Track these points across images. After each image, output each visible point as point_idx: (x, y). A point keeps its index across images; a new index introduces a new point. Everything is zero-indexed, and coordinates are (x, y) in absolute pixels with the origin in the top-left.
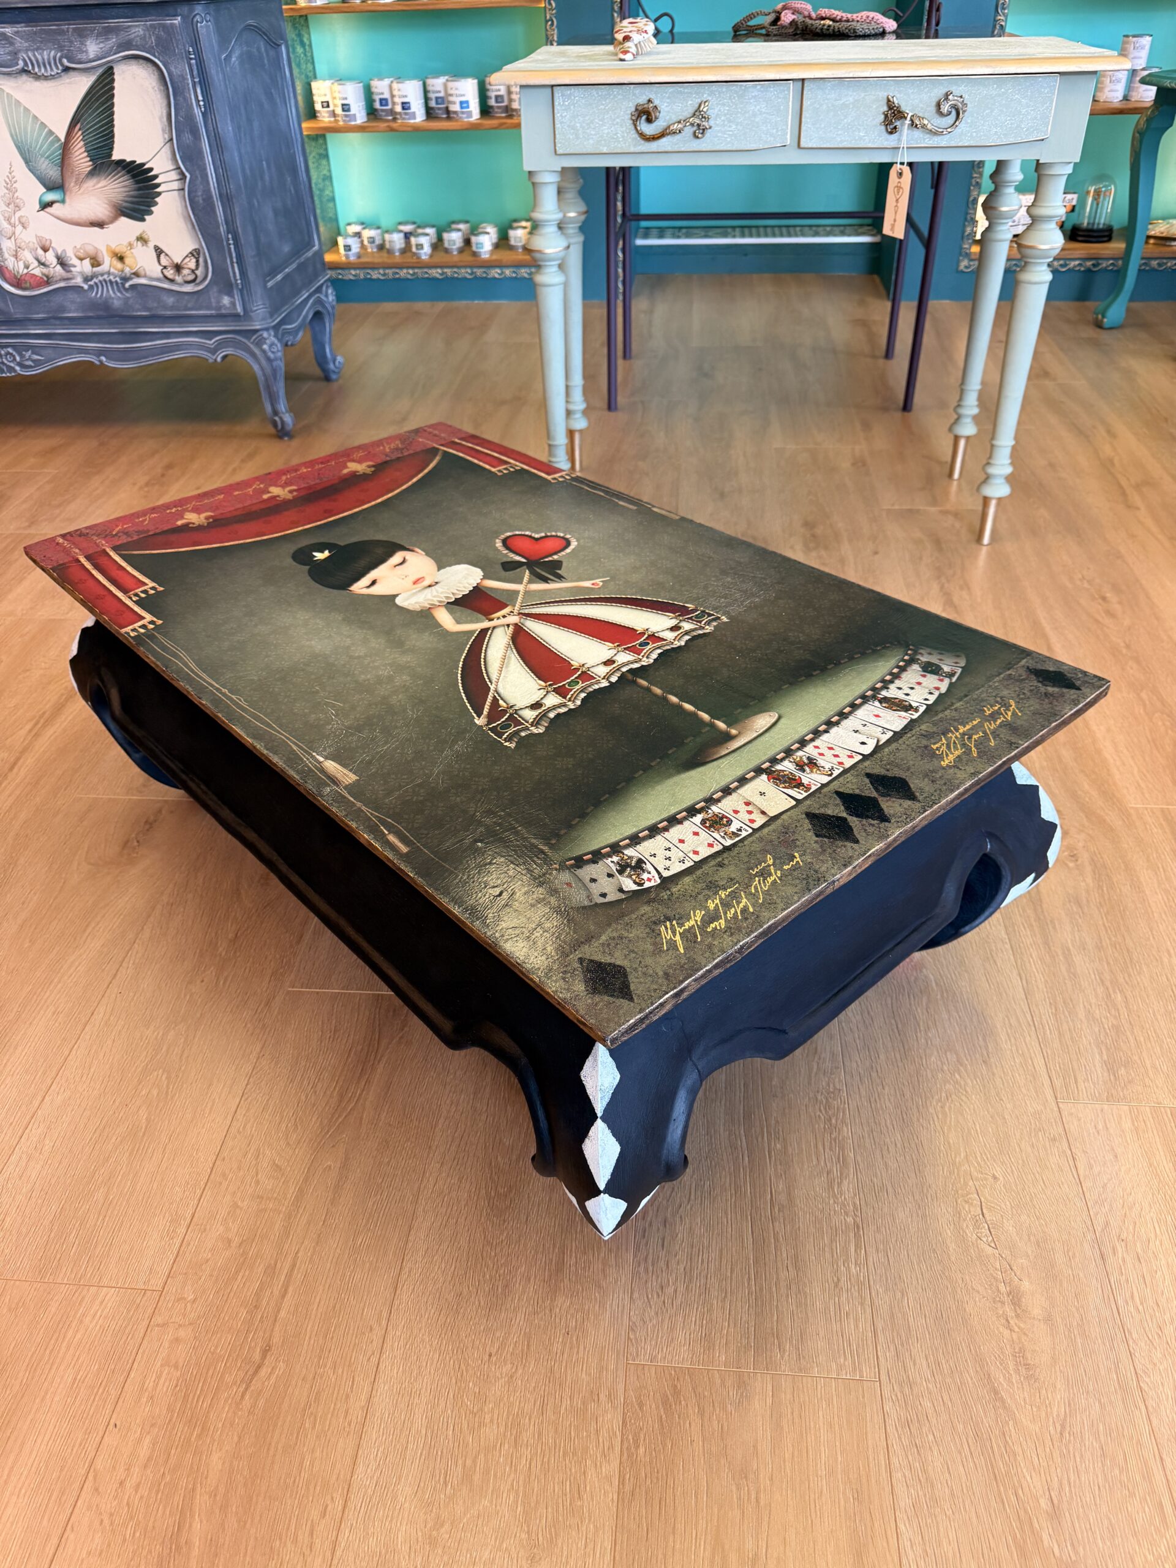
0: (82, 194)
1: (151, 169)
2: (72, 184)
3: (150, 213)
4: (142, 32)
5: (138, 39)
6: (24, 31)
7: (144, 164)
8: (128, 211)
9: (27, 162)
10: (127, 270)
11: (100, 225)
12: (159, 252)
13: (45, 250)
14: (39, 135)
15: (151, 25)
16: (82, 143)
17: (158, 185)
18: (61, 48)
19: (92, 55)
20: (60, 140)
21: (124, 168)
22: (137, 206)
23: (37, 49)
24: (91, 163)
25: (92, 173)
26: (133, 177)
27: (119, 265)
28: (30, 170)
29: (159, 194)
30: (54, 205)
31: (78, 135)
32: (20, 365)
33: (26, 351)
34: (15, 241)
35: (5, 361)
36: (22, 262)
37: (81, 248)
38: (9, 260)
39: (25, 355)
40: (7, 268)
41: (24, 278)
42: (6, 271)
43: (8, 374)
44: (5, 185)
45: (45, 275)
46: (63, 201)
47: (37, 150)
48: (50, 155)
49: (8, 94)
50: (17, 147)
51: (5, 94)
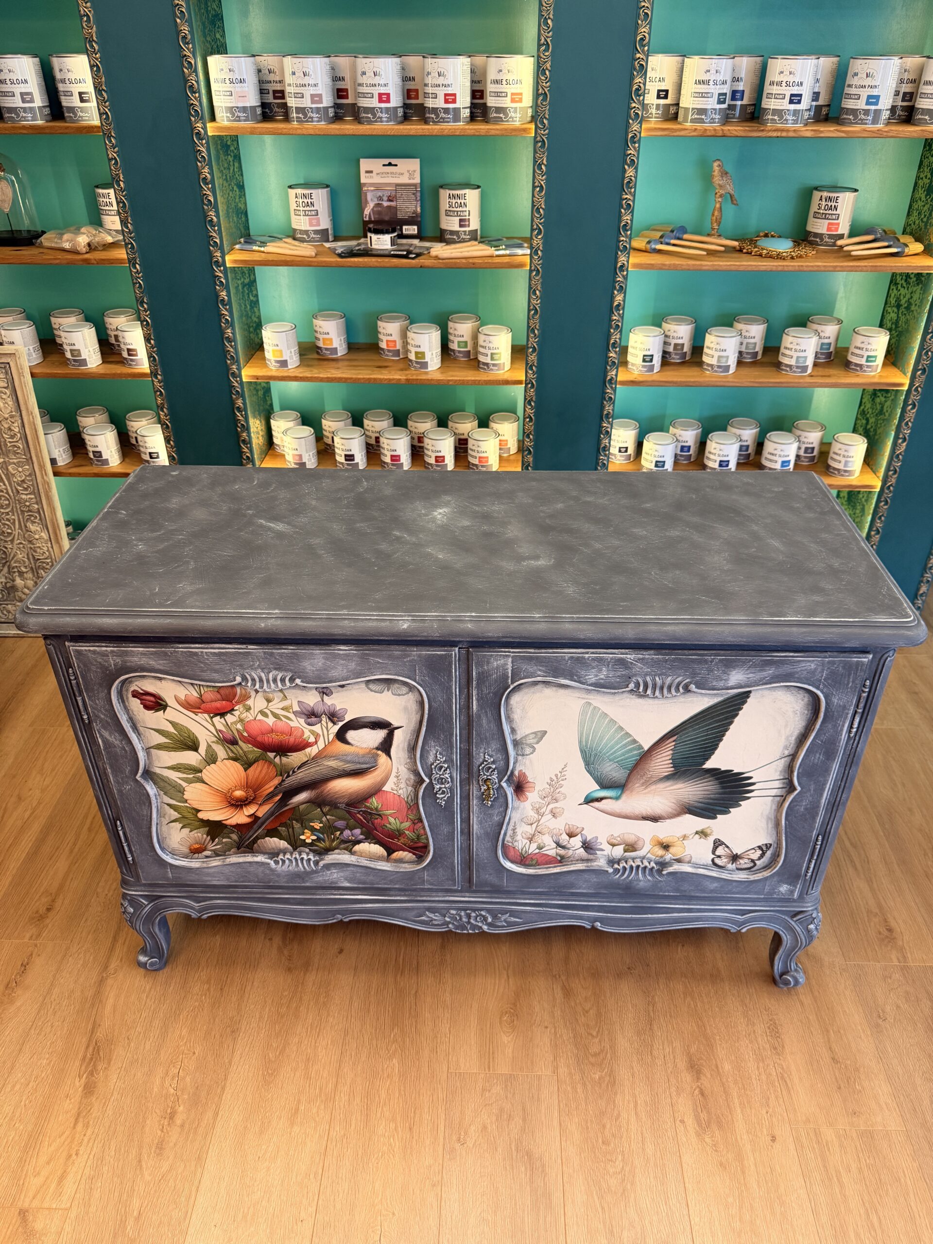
0: (645, 793)
1: (750, 778)
2: (637, 785)
3: (726, 812)
4: (813, 666)
5: (805, 672)
6: (652, 659)
7: (743, 773)
8: (698, 810)
9: (587, 764)
10: (668, 857)
11: (655, 819)
12: (718, 843)
13: (571, 835)
14: (617, 743)
15: (829, 662)
16: (671, 752)
17: (752, 791)
18: (694, 674)
19: (731, 683)
20: (643, 748)
21: (713, 776)
22: (712, 807)
23: (659, 675)
24: (673, 769)
25: (668, 778)
26: (721, 783)
27: (660, 852)
28: (588, 771)
29: (749, 798)
30: (604, 801)
31: (670, 744)
32: (489, 925)
33: (502, 914)
34: (537, 826)
35: (472, 921)
36: (536, 844)
37: (619, 836)
38: (520, 842)
39: (500, 918)
40: (514, 848)
41: (531, 856)
42: (512, 850)
43: (470, 931)
44: (549, 781)
45: (560, 856)
46: (617, 798)
47: (607, 755)
48: (622, 760)
49: (595, 707)
50: (583, 752)
51: (592, 707)
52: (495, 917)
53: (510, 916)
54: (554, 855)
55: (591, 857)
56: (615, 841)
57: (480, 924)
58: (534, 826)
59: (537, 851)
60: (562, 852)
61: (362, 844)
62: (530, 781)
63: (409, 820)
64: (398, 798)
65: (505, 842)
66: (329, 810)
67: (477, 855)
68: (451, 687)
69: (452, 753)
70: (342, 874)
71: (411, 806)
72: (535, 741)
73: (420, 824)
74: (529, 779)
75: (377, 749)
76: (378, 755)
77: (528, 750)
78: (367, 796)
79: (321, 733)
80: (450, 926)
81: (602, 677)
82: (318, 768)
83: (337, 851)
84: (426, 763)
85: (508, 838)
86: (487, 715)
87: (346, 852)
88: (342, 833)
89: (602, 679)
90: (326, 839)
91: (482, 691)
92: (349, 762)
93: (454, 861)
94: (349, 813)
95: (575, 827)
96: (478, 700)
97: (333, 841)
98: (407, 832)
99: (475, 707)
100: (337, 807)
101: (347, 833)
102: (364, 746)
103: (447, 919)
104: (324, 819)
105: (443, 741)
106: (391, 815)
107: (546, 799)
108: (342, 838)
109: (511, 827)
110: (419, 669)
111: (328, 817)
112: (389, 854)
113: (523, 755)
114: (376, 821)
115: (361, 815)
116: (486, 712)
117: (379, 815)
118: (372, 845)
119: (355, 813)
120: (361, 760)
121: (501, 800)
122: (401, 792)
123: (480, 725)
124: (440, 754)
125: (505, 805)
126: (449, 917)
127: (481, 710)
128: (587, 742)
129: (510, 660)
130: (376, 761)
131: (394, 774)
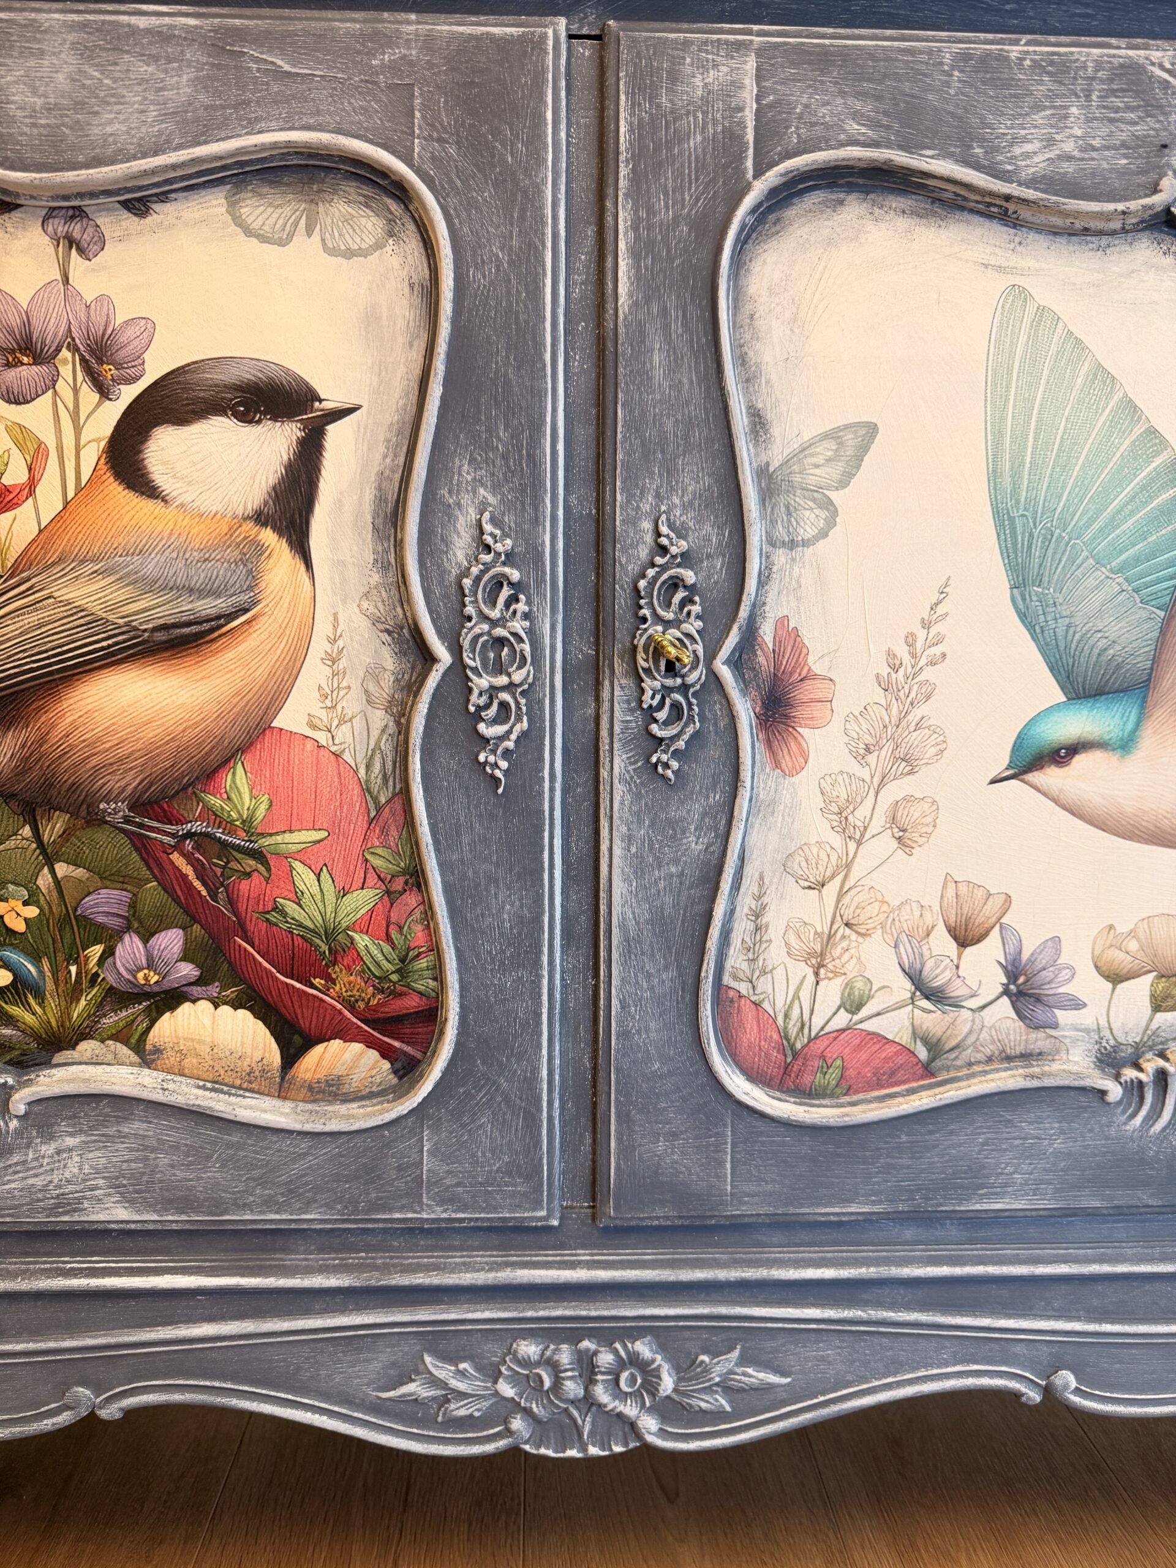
14: (1118, 479)
28: (1023, 616)
30: (1079, 760)
32: (666, 1411)
33: (715, 1354)
34: (841, 895)
35: (601, 1394)
36: (839, 981)
37: (1132, 933)
38: (779, 973)
39: (707, 1370)
40: (757, 1005)
41: (820, 1045)
42: (749, 1013)
43: (594, 1451)
44: (885, 670)
45: (926, 1042)
46: (1125, 745)
47: (1088, 535)
48: (1137, 560)
49: (1042, 310)
50: (1004, 521)
51: (1031, 308)
52: (686, 1369)
53: (743, 1361)
54: (905, 1039)
55: (1038, 1040)
56: (1120, 959)
57: (630, 1410)
58: (831, 890)
59: (842, 1019)
60: (932, 1019)
61: (186, 1007)
62: (817, 669)
63: (372, 879)
64: (329, 766)
65: (727, 980)
66: (66, 835)
67: (624, 1034)
68: (539, 192)
69: (536, 521)
70: (98, 1157)
71: (379, 809)
72: (834, 472)
73: (411, 899)
74: (816, 664)
75: (260, 518)
76: (260, 549)
77: (810, 521)
78: (215, 758)
79: (51, 444)
80: (517, 1424)
81: (1069, 147)
82: (32, 619)
83: (87, 1047)
84: (443, 572)
85: (736, 960)
86: (666, 327)
87: (123, 1051)
88: (109, 953)
89: (1069, 158)
90: (50, 985)
91: (651, 212)
92: (150, 585)
93: (536, 1070)
94: (141, 844)
95: (980, 894)
96: (635, 254)
97: (74, 993)
98: (362, 941)
99: (623, 289)
100: (96, 820)
101: (130, 948)
102: (211, 503)
103: (507, 1390)
104: (44, 881)
105: (505, 457)
106: (302, 855)
107: (872, 759)
108: (112, 980)
109: (746, 903)
110: (424, 107)
111: (61, 869)
112: (290, 1058)
113: (792, 545)
114: (244, 885)
115: (189, 858)
116: (664, 312)
117: (258, 855)
118: (225, 1009)
119: (167, 850)
120: (199, 578)
121: (715, 752)
122: (343, 734)
123: (643, 377)
124: (493, 521)
125: (727, 776)
126: (515, 1379)
127: (648, 301)
128: (1016, 476)
129: (751, 64)
130: (253, 579)
131: (319, 647)
